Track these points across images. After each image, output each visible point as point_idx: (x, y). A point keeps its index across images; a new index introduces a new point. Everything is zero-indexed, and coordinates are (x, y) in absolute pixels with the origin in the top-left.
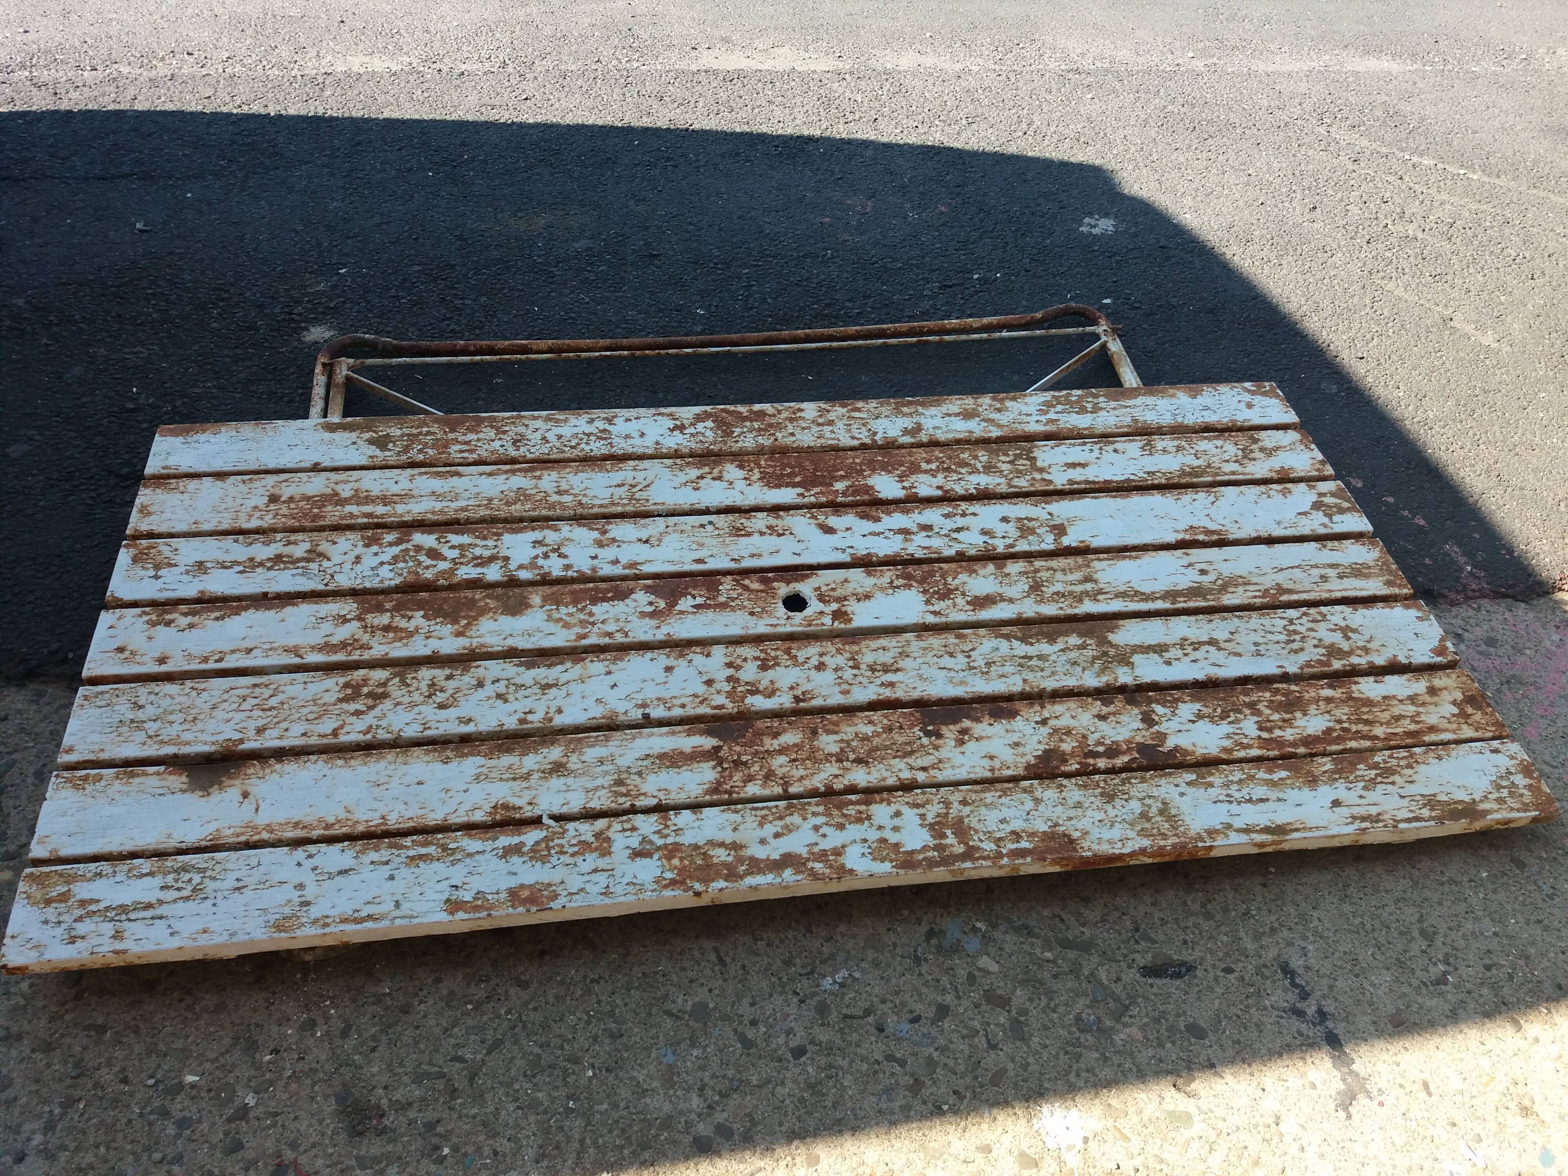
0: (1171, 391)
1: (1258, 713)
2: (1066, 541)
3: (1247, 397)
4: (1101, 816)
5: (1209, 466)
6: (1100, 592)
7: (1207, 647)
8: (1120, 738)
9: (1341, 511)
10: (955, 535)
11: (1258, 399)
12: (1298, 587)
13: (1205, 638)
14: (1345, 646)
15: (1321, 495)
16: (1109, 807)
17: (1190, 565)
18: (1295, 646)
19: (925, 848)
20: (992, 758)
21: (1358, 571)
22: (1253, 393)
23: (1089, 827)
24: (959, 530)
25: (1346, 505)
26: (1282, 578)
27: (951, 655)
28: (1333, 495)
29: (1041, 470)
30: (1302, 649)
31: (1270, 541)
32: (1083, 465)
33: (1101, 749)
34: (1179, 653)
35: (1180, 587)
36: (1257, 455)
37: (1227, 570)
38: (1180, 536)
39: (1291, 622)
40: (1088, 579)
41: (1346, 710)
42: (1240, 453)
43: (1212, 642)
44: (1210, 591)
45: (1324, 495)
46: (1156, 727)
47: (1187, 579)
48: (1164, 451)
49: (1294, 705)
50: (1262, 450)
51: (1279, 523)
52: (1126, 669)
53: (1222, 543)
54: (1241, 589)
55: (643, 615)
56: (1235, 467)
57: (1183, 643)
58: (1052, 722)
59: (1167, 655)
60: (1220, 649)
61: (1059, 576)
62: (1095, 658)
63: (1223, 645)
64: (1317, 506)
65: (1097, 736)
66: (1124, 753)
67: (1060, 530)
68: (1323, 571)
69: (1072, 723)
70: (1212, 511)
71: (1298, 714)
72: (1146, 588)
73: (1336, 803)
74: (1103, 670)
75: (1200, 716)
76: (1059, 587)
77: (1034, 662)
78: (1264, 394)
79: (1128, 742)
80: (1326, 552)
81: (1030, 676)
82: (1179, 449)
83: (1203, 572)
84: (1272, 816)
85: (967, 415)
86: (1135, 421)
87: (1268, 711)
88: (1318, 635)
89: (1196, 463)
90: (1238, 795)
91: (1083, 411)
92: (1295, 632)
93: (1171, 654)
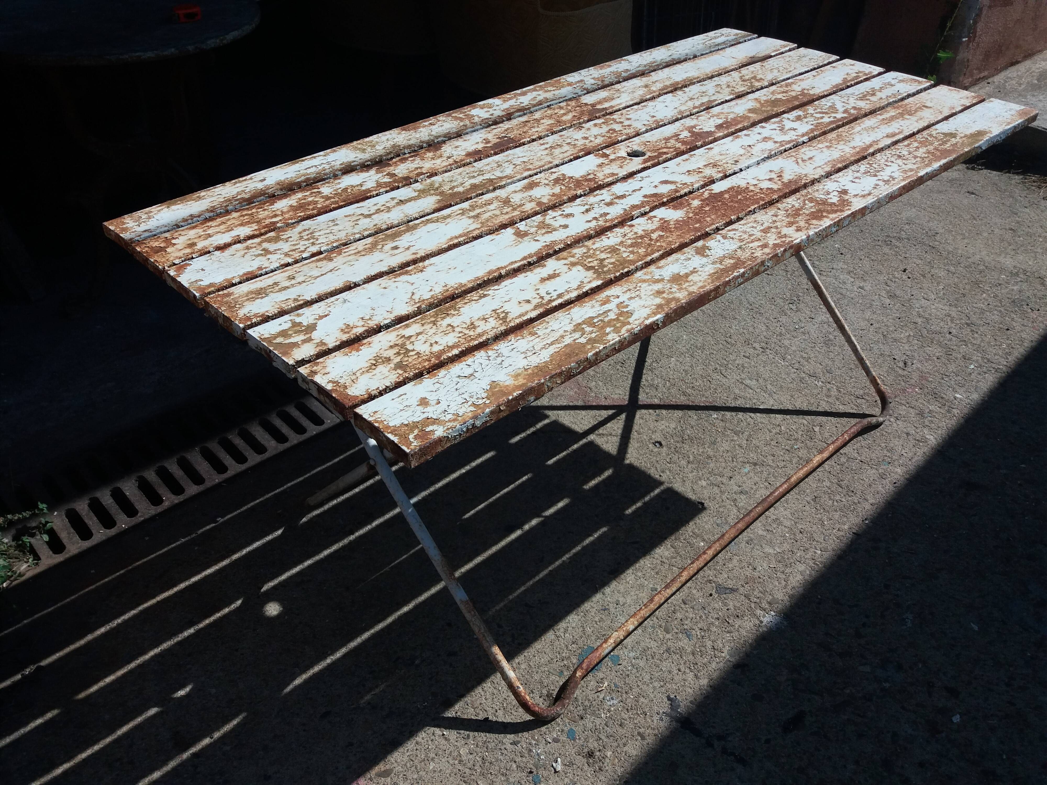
0: (521, 381)
1: (322, 197)
2: (510, 231)
3: (432, 412)
4: (395, 140)
5: (434, 323)
6: (463, 214)
7: (371, 213)
8: (402, 165)
9: (283, 333)
10: (587, 207)
11: (418, 415)
12: (314, 265)
13: (373, 217)
14: (265, 245)
15: (310, 340)
16: (393, 143)
17: (408, 248)
18: (307, 232)
20: (465, 140)
21: (260, 293)
22: (429, 421)
23: (399, 136)
24: (587, 211)
25: (279, 340)
26: (331, 265)
28: (296, 345)
29: (573, 264)
30: (300, 233)
31: (349, 287)
32: (543, 280)
33: (410, 159)
34: (388, 205)
35: (408, 234)
36: (390, 353)
37: (377, 255)
38: (427, 262)
39: (313, 244)
40: (477, 216)
41: (260, 216)
42: (410, 347)
43: (369, 216)
44: (384, 240)
45: (304, 341)
46: (385, 174)
47: (405, 240)
48: (485, 319)
49: (301, 206)
50: (388, 360)
51: (345, 301)
52: (419, 189)
53: (391, 272)
54: (360, 248)
56: (407, 332)
57: (389, 209)
58: (445, 159)
59: (396, 201)
60: (362, 214)
61: (497, 212)
62: (441, 186)
63: (360, 217)
64: (312, 328)
65: (417, 162)
66: (397, 161)
67: (520, 235)
68: (293, 282)
69: (433, 162)
70: (411, 289)
71: (295, 204)
72: (431, 226)
73: (262, 181)
74: (432, 184)
75: (361, 185)
76: (492, 207)
77: (475, 174)
78: (411, 426)
79: (397, 165)
80: (293, 296)
81: (472, 169)
82: (472, 326)
83: (396, 248)
84: (301, 165)
86: (533, 334)
87: (316, 200)
88: (289, 243)
89: (448, 321)
90: (325, 166)
91: (590, 321)
92: (308, 239)
93: (393, 203)
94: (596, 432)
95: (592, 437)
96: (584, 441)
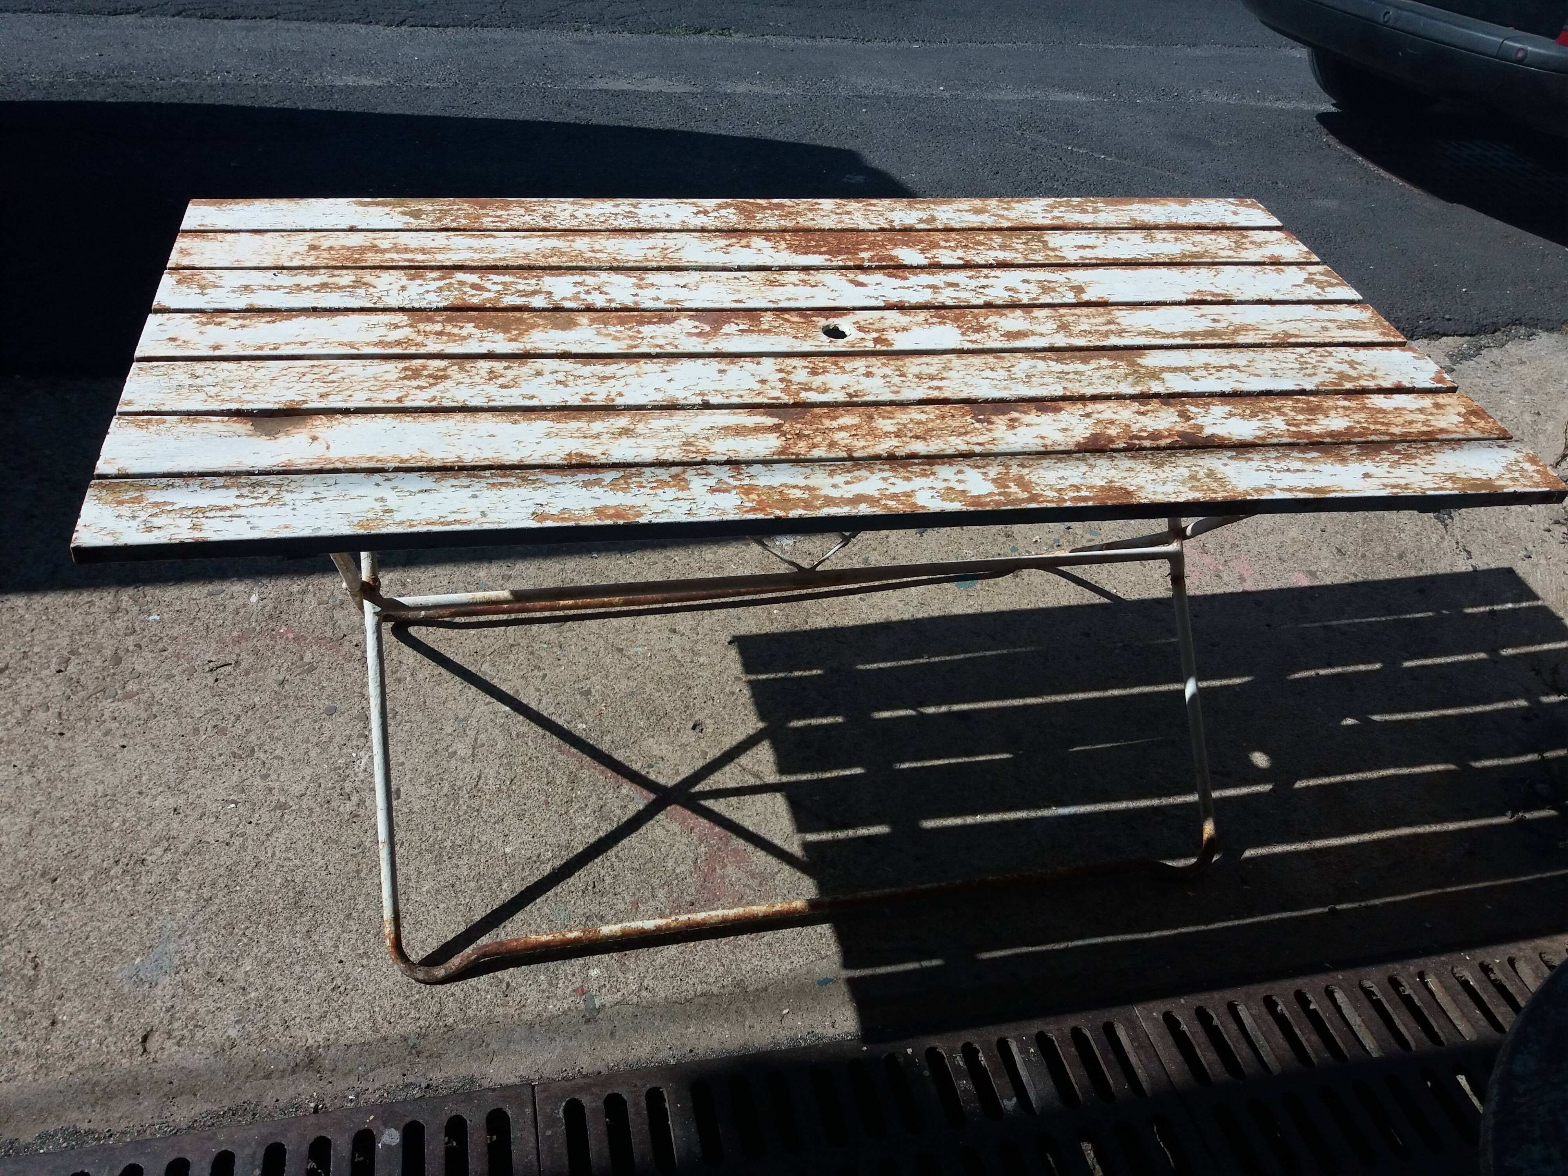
0: (1163, 202)
1: (1284, 414)
2: (1085, 297)
3: (1233, 208)
4: (1154, 477)
5: (1206, 251)
6: (1124, 331)
7: (1229, 370)
8: (1161, 427)
9: (1331, 285)
10: (981, 290)
11: (1241, 209)
12: (1302, 333)
13: (1227, 364)
14: (1353, 373)
15: (1310, 274)
16: (1159, 471)
17: (1202, 316)
18: (1308, 371)
19: (990, 494)
20: (1043, 438)
21: (1354, 325)
22: (1237, 205)
23: (1143, 484)
24: (983, 287)
25: (1334, 281)
26: (1286, 327)
27: (992, 369)
28: (1321, 274)
29: (1054, 250)
30: (1315, 374)
31: (1271, 302)
32: (1092, 247)
33: (1145, 434)
34: (1205, 373)
35: (1197, 330)
36: (1248, 246)
37: (1237, 320)
38: (1190, 297)
39: (1301, 356)
40: (1109, 323)
41: (1363, 415)
42: (1233, 244)
43: (1232, 367)
44: (1225, 333)
45: (1315, 274)
46: (1193, 421)
47: (1202, 325)
48: (1164, 240)
49: (1313, 410)
50: (1252, 243)
51: (1277, 291)
52: (1157, 382)
53: (1228, 302)
54: (1252, 333)
55: (690, 334)
56: (1231, 253)
57: (1206, 366)
58: (1095, 416)
59: (1193, 374)
60: (1240, 371)
61: (1083, 319)
62: (1126, 376)
63: (1243, 369)
64: (1309, 281)
65: (1138, 426)
66: (1166, 437)
67: (1079, 290)
68: (1323, 324)
69: (1114, 417)
70: (1215, 280)
71: (1320, 416)
72: (1167, 330)
73: (1366, 475)
74: (1137, 383)
75: (1231, 415)
76: (1085, 327)
77: (1071, 376)
78: (1247, 206)
79: (1169, 430)
80: (1323, 311)
81: (1069, 385)
82: (1176, 239)
83: (1214, 320)
84: (1311, 481)
85: (977, 211)
86: (1135, 220)
87: (1293, 414)
88: (1328, 365)
89: (1194, 249)
90: (1276, 466)
91: (1084, 211)
92: (1306, 363)
93: (1197, 373)
94: (758, 783)
95: (772, 778)
96: (785, 779)
